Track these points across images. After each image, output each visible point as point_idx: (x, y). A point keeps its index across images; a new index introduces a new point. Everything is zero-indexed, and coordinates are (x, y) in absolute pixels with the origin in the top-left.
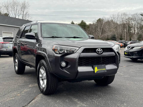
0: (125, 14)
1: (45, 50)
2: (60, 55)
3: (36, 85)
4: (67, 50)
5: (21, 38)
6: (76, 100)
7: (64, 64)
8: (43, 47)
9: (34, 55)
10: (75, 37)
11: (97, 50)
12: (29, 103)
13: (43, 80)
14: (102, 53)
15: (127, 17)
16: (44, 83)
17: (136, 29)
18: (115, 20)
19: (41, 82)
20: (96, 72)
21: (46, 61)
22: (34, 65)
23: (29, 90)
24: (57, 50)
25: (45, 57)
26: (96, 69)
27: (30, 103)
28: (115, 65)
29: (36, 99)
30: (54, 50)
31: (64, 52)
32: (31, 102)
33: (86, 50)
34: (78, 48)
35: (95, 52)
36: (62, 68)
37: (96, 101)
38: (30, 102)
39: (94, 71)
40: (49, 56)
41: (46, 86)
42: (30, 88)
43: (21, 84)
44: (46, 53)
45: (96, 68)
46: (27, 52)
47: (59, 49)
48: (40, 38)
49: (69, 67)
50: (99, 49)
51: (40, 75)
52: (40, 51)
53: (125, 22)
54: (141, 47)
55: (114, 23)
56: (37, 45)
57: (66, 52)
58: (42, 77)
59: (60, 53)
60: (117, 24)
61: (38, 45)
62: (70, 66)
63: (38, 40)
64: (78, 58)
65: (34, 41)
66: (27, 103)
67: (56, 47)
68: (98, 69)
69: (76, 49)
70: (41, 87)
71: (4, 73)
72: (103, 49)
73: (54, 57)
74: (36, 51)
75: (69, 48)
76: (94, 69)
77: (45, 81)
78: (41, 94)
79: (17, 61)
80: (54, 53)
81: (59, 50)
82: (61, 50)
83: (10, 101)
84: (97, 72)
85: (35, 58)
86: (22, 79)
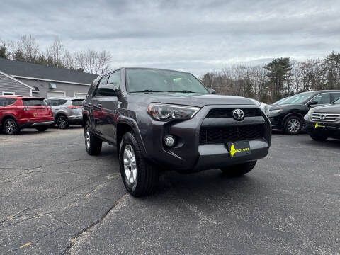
0: (242, 67)
1: (132, 114)
2: (162, 123)
3: (119, 175)
4: (175, 114)
5: (94, 96)
6: (194, 209)
7: (170, 140)
8: (130, 108)
9: (114, 124)
10: (185, 92)
11: (234, 112)
12: (104, 217)
13: (130, 168)
14: (243, 118)
15: (245, 71)
16: (132, 175)
17: (258, 88)
18: (229, 76)
19: (127, 173)
20: (232, 154)
21: (135, 134)
22: (115, 141)
23: (105, 185)
24: (156, 112)
25: (134, 126)
26: (233, 151)
27: (107, 217)
28: (263, 140)
29: (118, 206)
30: (151, 113)
31: (171, 117)
32: (109, 214)
33: (214, 113)
34: (198, 109)
35: (231, 116)
36: (167, 148)
37: (234, 211)
38: (106, 214)
39: (229, 154)
40: (142, 125)
41: (136, 182)
42: (109, 180)
43: (93, 174)
44: (135, 119)
45: (233, 148)
46: (105, 119)
47: (160, 110)
48: (125, 94)
49: (180, 145)
50: (238, 110)
51: (126, 161)
52: (124, 117)
53: (243, 78)
54: (278, 111)
55: (228, 79)
56: (119, 106)
57: (173, 116)
58: (128, 164)
59: (162, 120)
60: (232, 80)
61: (121, 105)
62: (183, 145)
63: (120, 97)
64: (199, 128)
65: (113, 99)
66: (101, 215)
67: (154, 107)
68: (236, 149)
69: (194, 111)
70: (127, 181)
71: (71, 153)
72: (243, 109)
73: (151, 128)
74: (117, 117)
75: (179, 109)
76: (229, 149)
77: (135, 172)
78: (128, 195)
79: (88, 133)
80: (152, 120)
81: (160, 113)
82: (164, 113)
83: (70, 209)
84: (235, 155)
85: (115, 129)
86: (96, 164)
